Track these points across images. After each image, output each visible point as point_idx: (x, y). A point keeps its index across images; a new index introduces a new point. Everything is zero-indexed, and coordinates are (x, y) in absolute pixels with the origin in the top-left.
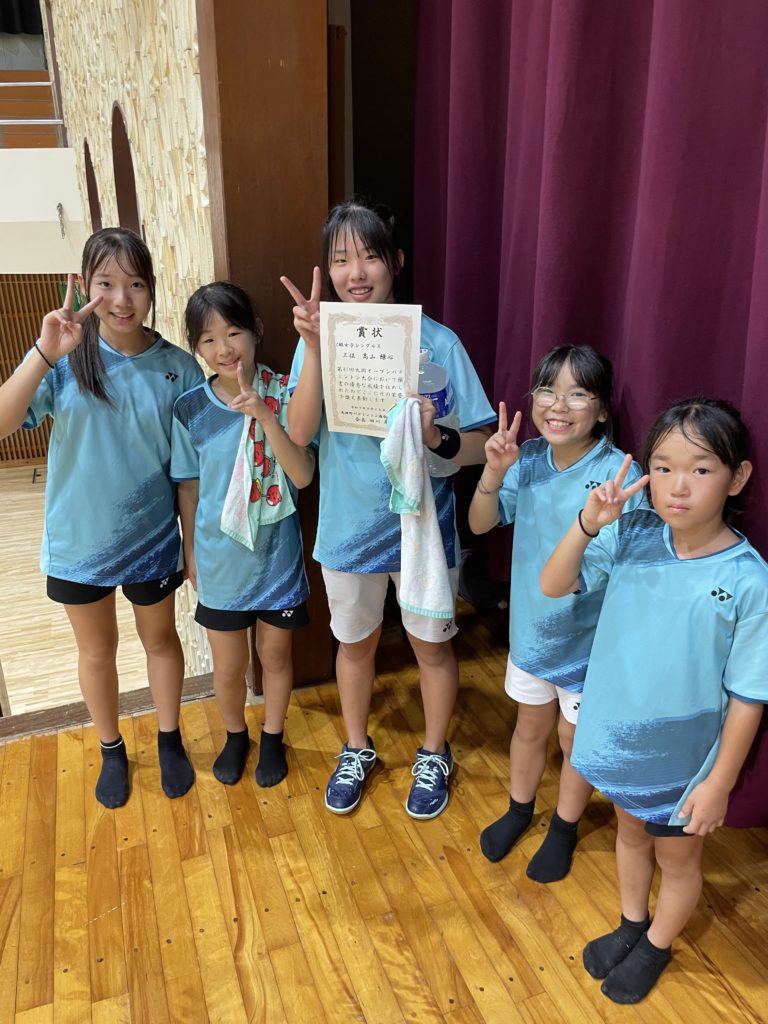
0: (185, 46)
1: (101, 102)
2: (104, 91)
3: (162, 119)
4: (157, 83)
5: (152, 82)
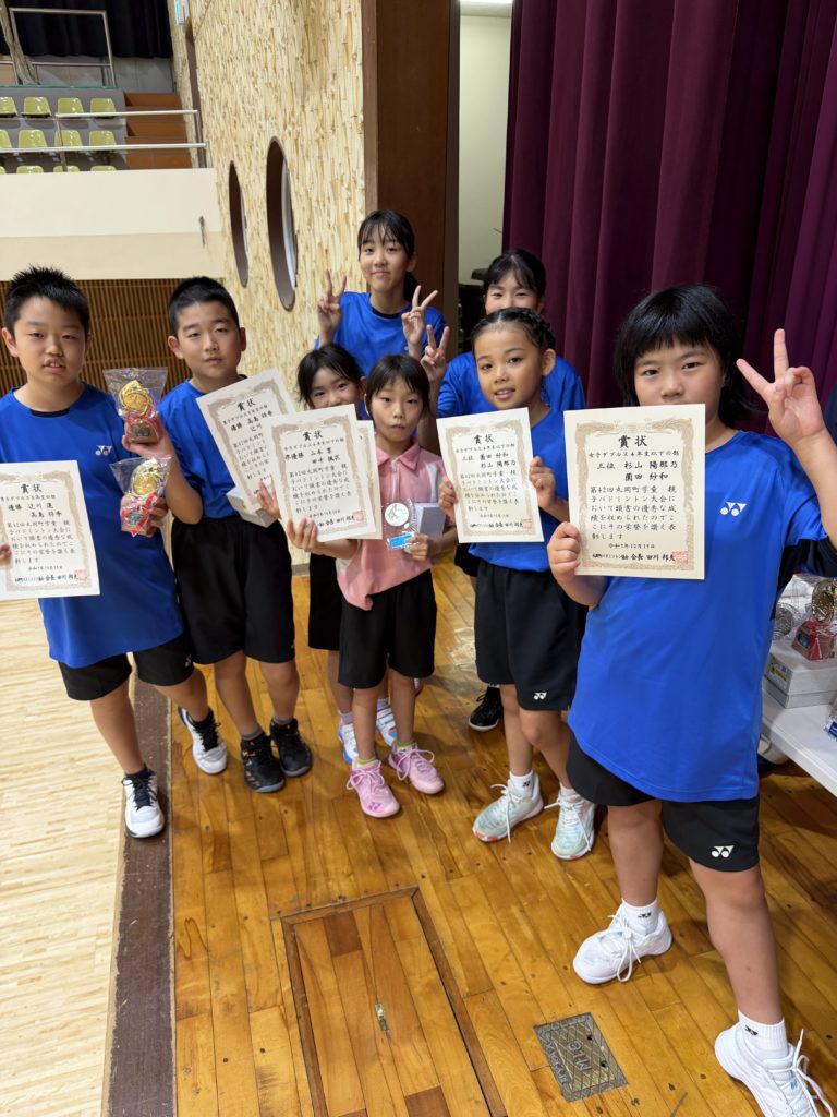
0: (352, 114)
1: (256, 136)
2: (261, 127)
3: (324, 159)
4: (321, 131)
5: (317, 130)
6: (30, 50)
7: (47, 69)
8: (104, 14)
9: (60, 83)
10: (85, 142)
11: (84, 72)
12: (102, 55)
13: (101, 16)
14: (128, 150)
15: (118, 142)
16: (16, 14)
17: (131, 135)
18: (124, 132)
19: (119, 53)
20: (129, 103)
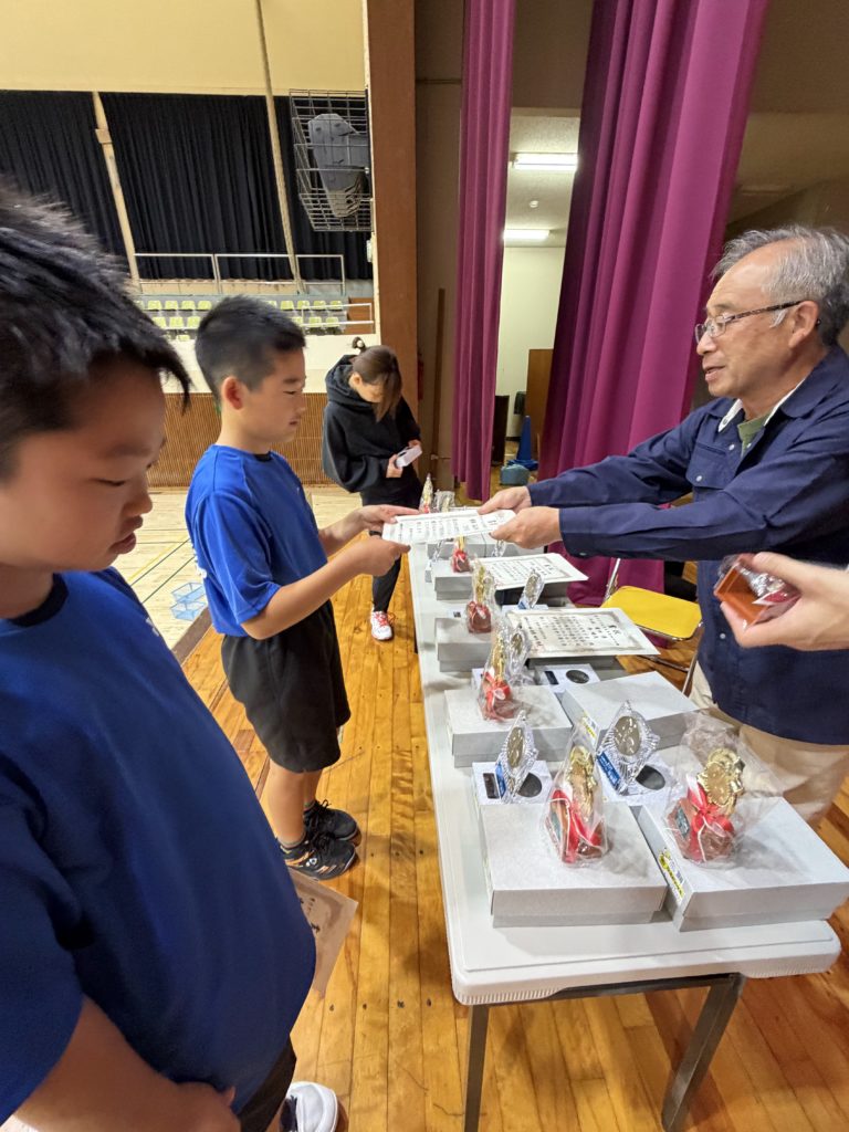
6: (305, 276)
7: (314, 285)
8: (342, 256)
9: (320, 293)
10: (324, 321)
11: (330, 287)
12: (339, 278)
13: (339, 259)
14: (347, 325)
15: (340, 320)
16: (300, 259)
17: (349, 319)
18: (345, 318)
19: (349, 277)
20: (350, 302)
